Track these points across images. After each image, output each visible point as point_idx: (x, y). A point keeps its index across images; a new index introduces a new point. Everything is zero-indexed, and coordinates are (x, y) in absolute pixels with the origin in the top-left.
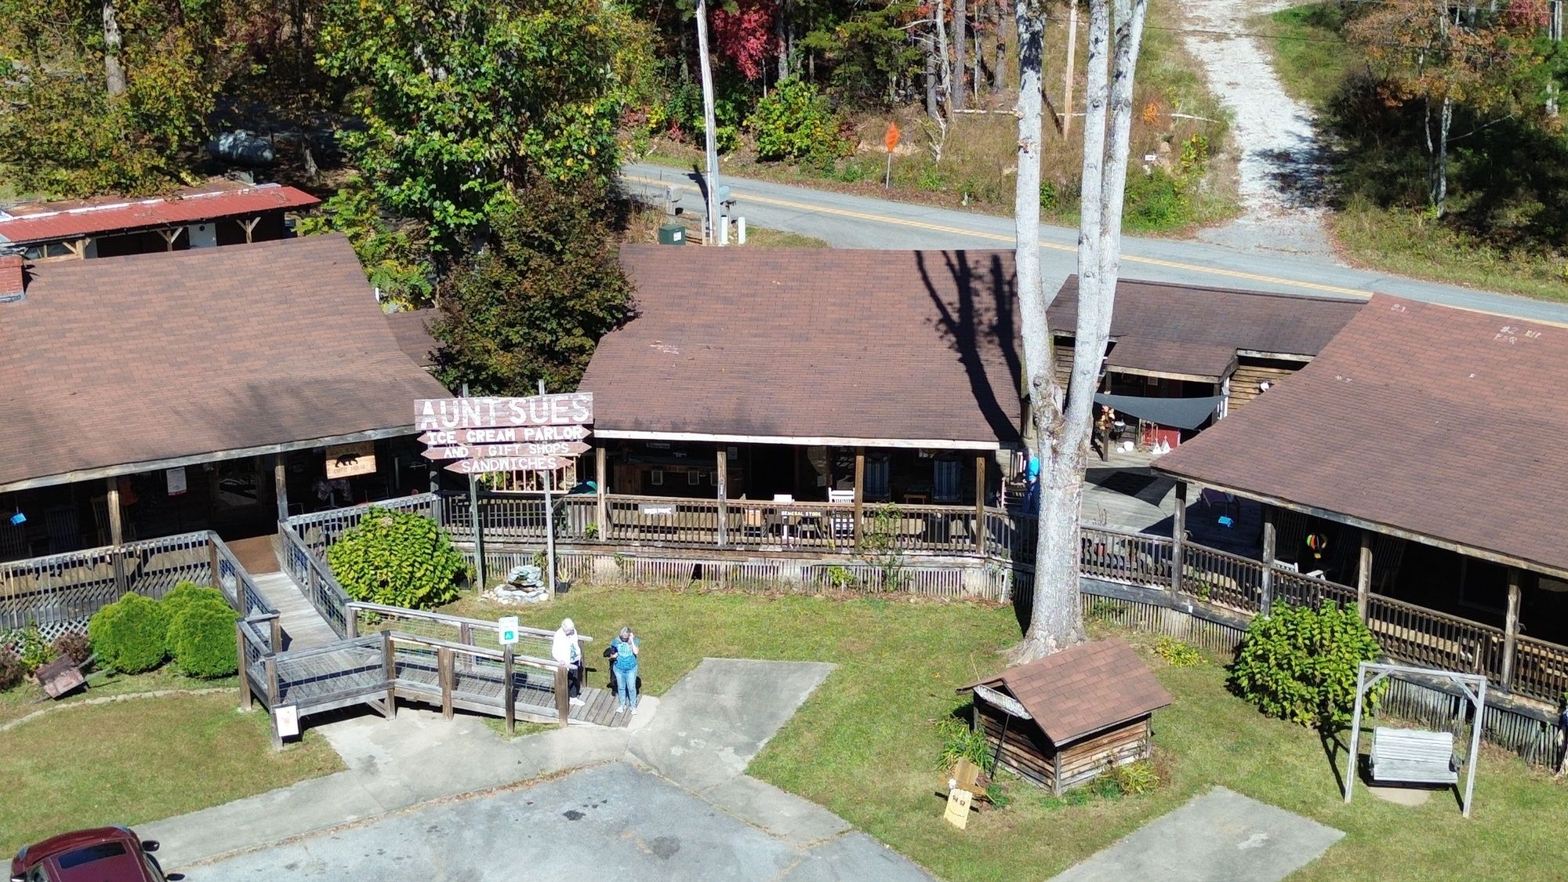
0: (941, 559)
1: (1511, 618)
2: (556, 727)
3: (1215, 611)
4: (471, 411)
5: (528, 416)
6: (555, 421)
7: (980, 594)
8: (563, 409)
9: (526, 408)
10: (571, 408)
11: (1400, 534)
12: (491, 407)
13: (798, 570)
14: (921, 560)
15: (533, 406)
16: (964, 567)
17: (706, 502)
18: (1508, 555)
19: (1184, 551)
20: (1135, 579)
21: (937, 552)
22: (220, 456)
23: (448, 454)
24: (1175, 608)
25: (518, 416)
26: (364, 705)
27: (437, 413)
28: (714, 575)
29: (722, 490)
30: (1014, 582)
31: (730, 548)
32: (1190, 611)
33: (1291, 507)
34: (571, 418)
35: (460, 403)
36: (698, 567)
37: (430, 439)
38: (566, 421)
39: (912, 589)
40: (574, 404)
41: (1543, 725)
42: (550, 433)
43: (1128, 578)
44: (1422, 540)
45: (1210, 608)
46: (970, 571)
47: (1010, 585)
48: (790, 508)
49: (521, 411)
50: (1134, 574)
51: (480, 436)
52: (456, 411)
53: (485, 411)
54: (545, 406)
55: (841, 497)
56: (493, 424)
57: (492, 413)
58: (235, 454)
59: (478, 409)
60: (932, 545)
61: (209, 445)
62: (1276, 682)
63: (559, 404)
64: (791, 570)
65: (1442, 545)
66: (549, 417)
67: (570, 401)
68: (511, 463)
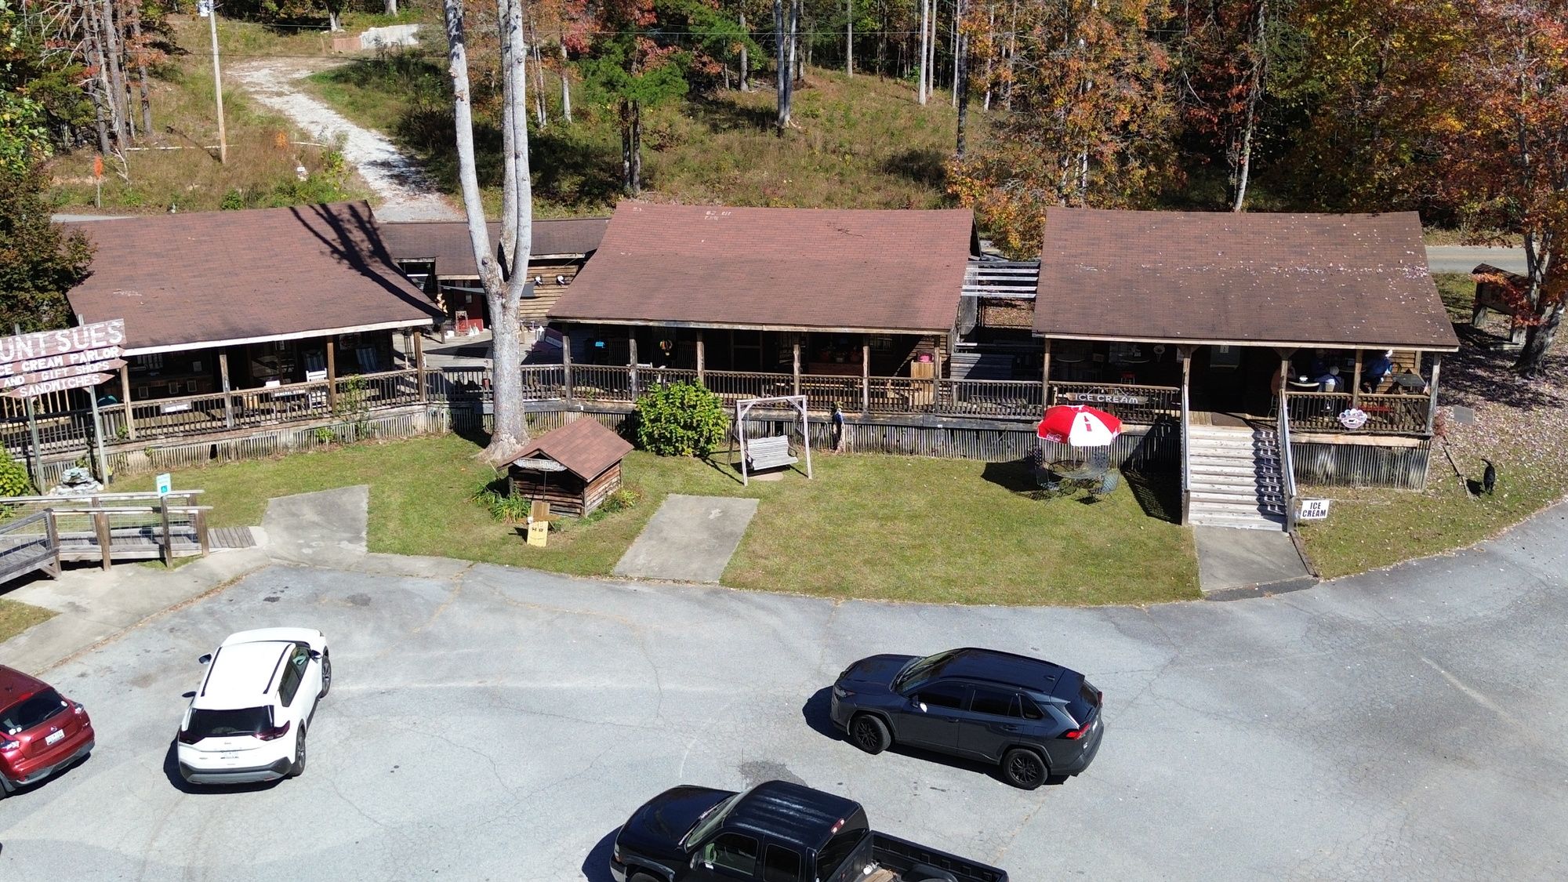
0: (396, 409)
1: (796, 365)
2: (201, 557)
3: (601, 406)
4: (24, 346)
5: (72, 344)
6: (95, 345)
7: (426, 431)
8: (101, 335)
9: (70, 338)
10: (107, 333)
11: (726, 327)
12: (41, 341)
13: (292, 436)
14: (382, 413)
15: (76, 336)
16: (412, 413)
17: (214, 396)
18: (795, 325)
19: (573, 372)
20: (540, 397)
21: (394, 405)
24: (570, 410)
25: (64, 345)
26: (39, 570)
28: (226, 452)
29: (226, 384)
30: (452, 416)
31: (237, 427)
32: (582, 409)
33: (651, 324)
34: (108, 341)
35: (14, 340)
36: (214, 447)
38: (104, 344)
39: (377, 435)
40: (110, 329)
41: (823, 424)
42: (92, 355)
43: (535, 397)
44: (740, 327)
45: (596, 403)
46: (417, 415)
47: (448, 419)
48: (280, 390)
49: (65, 340)
50: (539, 394)
53: (36, 344)
54: (86, 334)
55: (316, 377)
56: (43, 354)
59: (29, 343)
60: (388, 401)
62: (671, 433)
63: (97, 331)
64: (287, 436)
65: (753, 328)
67: (106, 327)
68: (61, 384)
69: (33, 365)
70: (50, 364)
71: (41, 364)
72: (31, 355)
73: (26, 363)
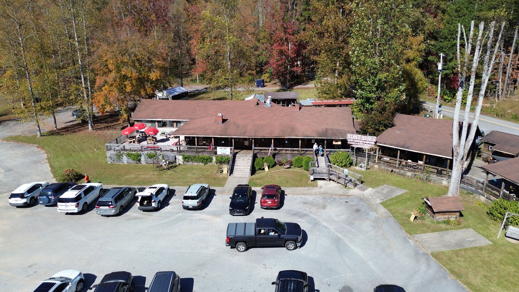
15: (366, 138)
16: (443, 180)
17: (395, 159)
23: (351, 143)
24: (483, 196)
25: (363, 139)
27: (350, 136)
28: (395, 172)
29: (398, 157)
32: (486, 197)
37: (349, 140)
40: (373, 138)
48: (410, 163)
51: (357, 141)
52: (353, 136)
55: (420, 162)
57: (359, 138)
60: (438, 175)
64: (409, 174)
66: (369, 140)
73: (355, 140)
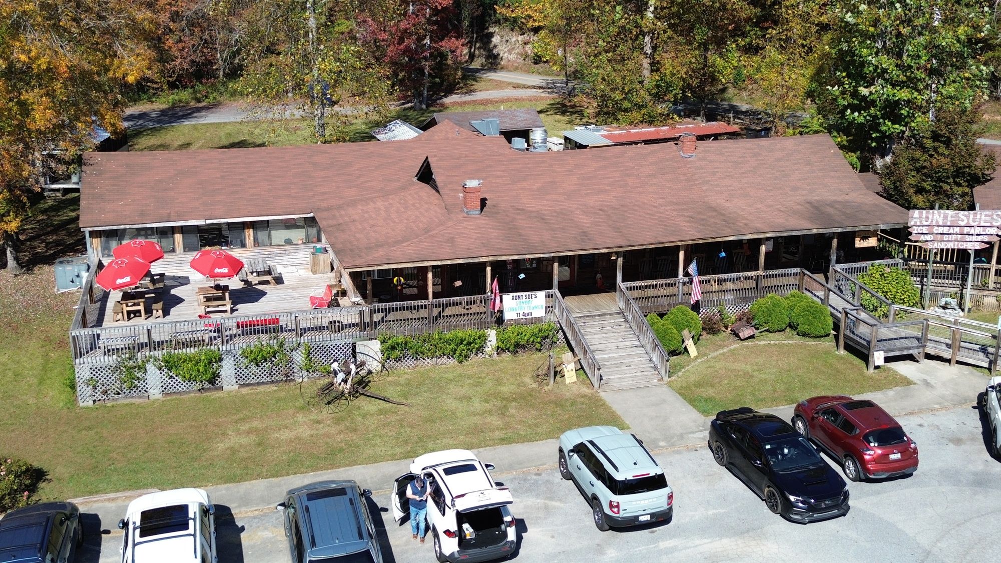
4: (938, 217)
5: (968, 221)
6: (982, 224)
8: (988, 218)
9: (968, 217)
10: (992, 218)
12: (949, 216)
15: (971, 217)
22: (815, 231)
25: (963, 221)
26: (911, 355)
27: (920, 217)
34: (991, 223)
35: (933, 213)
37: (915, 230)
38: (988, 224)
42: (979, 230)
49: (964, 218)
52: (930, 216)
53: (946, 217)
54: (978, 216)
56: (949, 224)
57: (949, 218)
58: (821, 231)
59: (942, 216)
61: (810, 226)
63: (986, 215)
66: (980, 222)
67: (993, 214)
68: (954, 245)
69: (941, 230)
70: (951, 231)
71: (945, 230)
72: (941, 224)
73: (936, 228)
